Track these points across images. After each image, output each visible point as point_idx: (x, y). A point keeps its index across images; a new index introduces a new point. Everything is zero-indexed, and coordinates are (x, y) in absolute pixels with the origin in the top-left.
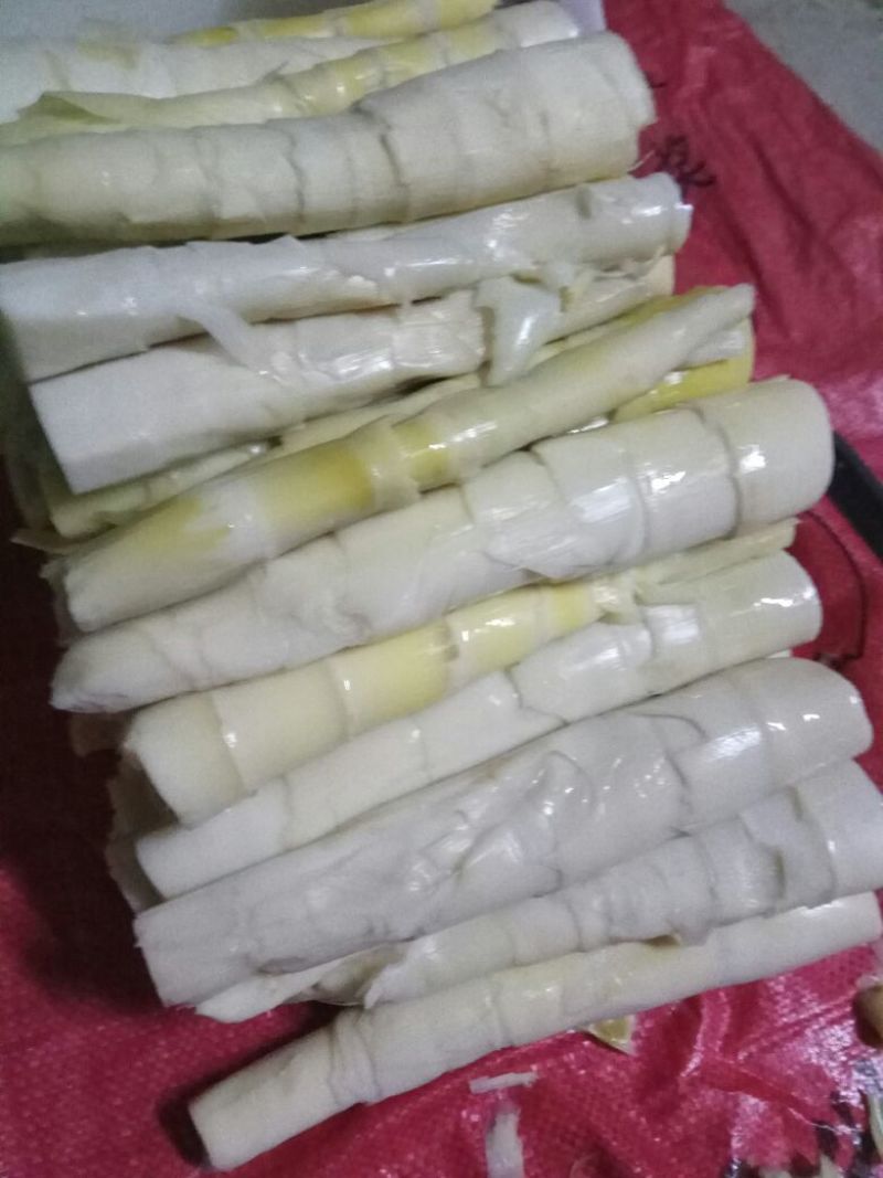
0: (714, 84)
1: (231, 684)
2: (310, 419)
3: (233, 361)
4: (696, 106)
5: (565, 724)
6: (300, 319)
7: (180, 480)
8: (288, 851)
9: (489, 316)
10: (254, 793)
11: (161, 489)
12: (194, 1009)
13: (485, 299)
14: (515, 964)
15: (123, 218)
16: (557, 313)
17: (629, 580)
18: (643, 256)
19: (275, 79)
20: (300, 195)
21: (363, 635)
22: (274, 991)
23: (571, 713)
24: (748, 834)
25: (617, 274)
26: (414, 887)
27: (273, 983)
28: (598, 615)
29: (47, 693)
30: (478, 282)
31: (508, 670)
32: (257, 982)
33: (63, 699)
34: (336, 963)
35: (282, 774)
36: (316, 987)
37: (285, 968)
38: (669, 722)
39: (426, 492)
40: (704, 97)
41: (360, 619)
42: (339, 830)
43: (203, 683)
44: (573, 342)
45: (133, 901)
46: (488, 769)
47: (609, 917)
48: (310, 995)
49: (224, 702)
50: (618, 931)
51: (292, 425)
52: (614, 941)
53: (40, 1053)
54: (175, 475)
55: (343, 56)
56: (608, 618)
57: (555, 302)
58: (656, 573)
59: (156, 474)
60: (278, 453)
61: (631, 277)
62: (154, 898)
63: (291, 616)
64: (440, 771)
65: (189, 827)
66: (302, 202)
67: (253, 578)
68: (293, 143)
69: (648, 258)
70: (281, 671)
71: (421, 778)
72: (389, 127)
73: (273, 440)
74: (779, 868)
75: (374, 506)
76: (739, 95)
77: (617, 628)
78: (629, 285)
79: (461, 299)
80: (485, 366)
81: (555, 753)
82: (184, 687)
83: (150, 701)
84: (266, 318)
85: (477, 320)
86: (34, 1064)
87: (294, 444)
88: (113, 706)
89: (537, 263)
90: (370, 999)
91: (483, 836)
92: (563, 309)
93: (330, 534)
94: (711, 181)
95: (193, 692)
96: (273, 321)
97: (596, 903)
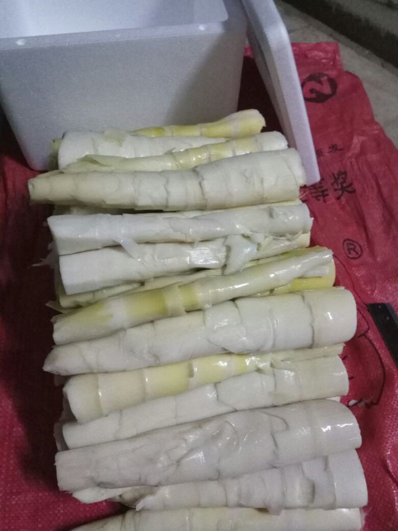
0: (363, 151)
1: (106, 372)
2: (156, 278)
3: (130, 256)
4: (354, 160)
5: (236, 411)
6: (158, 243)
7: (106, 293)
8: (117, 440)
9: (229, 249)
10: (107, 416)
11: (99, 295)
12: (72, 494)
13: (228, 242)
14: (199, 506)
15: (104, 201)
16: (255, 251)
17: (269, 358)
18: (294, 233)
19: (170, 154)
20: (167, 199)
21: (157, 362)
22: (103, 494)
23: (239, 406)
24: (303, 473)
25: (284, 238)
26: (160, 465)
27: (103, 491)
28: (255, 369)
29: (42, 363)
30: (228, 235)
31: (216, 385)
32: (97, 489)
33: (47, 368)
34: (129, 489)
35: (120, 409)
36: (120, 496)
37: (106, 486)
38: (276, 418)
39: (188, 312)
40: (357, 157)
41: (156, 357)
42: (138, 436)
43: (95, 371)
44: (261, 262)
45: (59, 446)
46: (200, 423)
47: (240, 496)
48: (118, 499)
49: (102, 379)
50: (242, 502)
51: (149, 279)
52: (241, 506)
53: (17, 499)
54: (104, 291)
55: (198, 146)
56: (259, 370)
57: (255, 247)
58: (280, 357)
59: (98, 290)
60: (142, 289)
61: (288, 240)
62: (66, 448)
63: (131, 351)
64: (181, 420)
65: (81, 424)
66: (167, 202)
67: (121, 334)
68: (168, 182)
69: (296, 234)
70: (124, 371)
71: (174, 422)
72: (203, 179)
73: (142, 283)
74: (313, 490)
75: (167, 314)
76: (373, 157)
77: (263, 376)
78: (287, 243)
79: (219, 242)
80: (225, 267)
81: (226, 422)
82: (88, 371)
83: (75, 374)
84: (145, 241)
85: (224, 249)
86: (14, 502)
87: (148, 287)
88: (64, 373)
89: (251, 231)
90: (139, 506)
91: (192, 451)
92: (258, 249)
93: (152, 322)
94: (354, 191)
95: (92, 373)
96: (148, 243)
97: (236, 489)
